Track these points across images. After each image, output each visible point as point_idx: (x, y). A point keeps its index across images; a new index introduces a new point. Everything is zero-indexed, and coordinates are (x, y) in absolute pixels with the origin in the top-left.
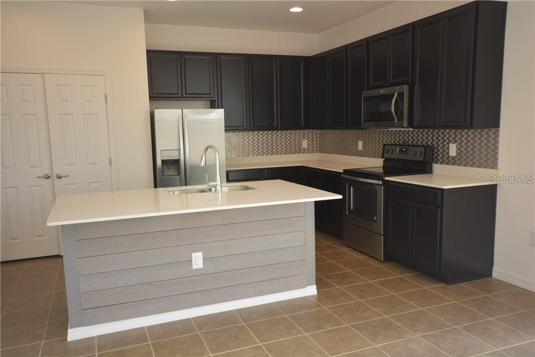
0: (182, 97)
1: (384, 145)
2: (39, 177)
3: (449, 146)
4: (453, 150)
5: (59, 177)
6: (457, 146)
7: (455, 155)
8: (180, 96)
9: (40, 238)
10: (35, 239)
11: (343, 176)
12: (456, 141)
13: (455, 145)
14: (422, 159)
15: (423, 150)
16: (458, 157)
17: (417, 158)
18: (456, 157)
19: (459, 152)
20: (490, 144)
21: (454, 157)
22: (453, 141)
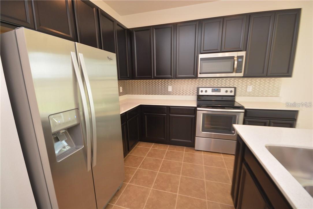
12: (251, 84)
13: (251, 86)
14: (233, 94)
15: (233, 89)
16: (253, 92)
17: (229, 94)
18: (251, 92)
19: (253, 89)
20: (275, 85)
21: (250, 92)
22: (250, 84)
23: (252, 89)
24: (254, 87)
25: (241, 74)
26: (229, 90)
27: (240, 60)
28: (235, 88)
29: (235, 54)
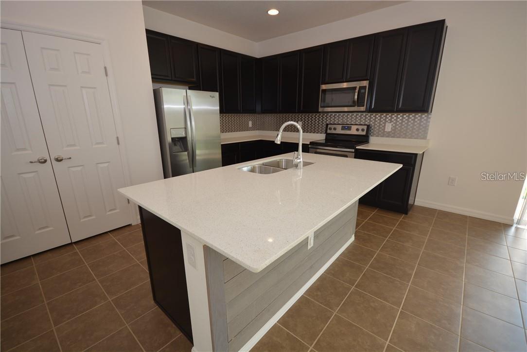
0: (172, 80)
1: (327, 125)
2: (31, 162)
3: (385, 125)
4: (389, 127)
5: (59, 160)
6: (392, 125)
7: (390, 130)
8: (171, 79)
9: (43, 230)
10: (37, 232)
11: (310, 146)
12: (391, 121)
13: (391, 124)
14: (364, 133)
15: (365, 128)
16: (393, 132)
17: (360, 133)
18: (391, 132)
19: (394, 128)
20: (422, 124)
21: (389, 132)
22: (389, 121)
23: (391, 128)
24: (394, 125)
25: (363, 109)
26: (360, 127)
27: (363, 91)
28: (368, 127)
29: (357, 84)
